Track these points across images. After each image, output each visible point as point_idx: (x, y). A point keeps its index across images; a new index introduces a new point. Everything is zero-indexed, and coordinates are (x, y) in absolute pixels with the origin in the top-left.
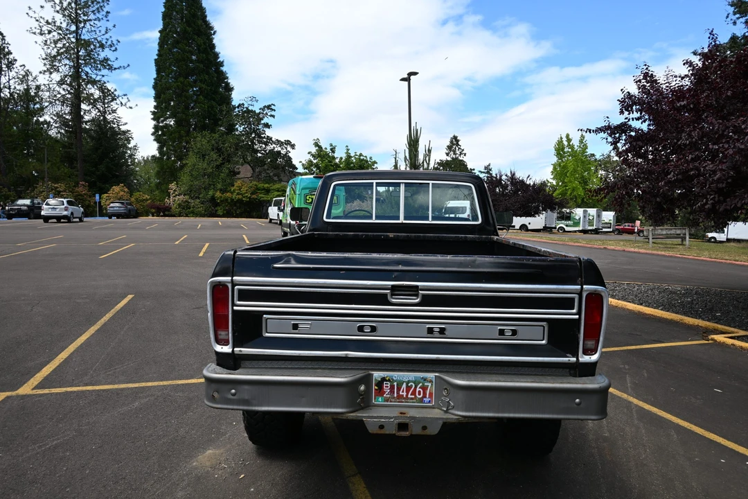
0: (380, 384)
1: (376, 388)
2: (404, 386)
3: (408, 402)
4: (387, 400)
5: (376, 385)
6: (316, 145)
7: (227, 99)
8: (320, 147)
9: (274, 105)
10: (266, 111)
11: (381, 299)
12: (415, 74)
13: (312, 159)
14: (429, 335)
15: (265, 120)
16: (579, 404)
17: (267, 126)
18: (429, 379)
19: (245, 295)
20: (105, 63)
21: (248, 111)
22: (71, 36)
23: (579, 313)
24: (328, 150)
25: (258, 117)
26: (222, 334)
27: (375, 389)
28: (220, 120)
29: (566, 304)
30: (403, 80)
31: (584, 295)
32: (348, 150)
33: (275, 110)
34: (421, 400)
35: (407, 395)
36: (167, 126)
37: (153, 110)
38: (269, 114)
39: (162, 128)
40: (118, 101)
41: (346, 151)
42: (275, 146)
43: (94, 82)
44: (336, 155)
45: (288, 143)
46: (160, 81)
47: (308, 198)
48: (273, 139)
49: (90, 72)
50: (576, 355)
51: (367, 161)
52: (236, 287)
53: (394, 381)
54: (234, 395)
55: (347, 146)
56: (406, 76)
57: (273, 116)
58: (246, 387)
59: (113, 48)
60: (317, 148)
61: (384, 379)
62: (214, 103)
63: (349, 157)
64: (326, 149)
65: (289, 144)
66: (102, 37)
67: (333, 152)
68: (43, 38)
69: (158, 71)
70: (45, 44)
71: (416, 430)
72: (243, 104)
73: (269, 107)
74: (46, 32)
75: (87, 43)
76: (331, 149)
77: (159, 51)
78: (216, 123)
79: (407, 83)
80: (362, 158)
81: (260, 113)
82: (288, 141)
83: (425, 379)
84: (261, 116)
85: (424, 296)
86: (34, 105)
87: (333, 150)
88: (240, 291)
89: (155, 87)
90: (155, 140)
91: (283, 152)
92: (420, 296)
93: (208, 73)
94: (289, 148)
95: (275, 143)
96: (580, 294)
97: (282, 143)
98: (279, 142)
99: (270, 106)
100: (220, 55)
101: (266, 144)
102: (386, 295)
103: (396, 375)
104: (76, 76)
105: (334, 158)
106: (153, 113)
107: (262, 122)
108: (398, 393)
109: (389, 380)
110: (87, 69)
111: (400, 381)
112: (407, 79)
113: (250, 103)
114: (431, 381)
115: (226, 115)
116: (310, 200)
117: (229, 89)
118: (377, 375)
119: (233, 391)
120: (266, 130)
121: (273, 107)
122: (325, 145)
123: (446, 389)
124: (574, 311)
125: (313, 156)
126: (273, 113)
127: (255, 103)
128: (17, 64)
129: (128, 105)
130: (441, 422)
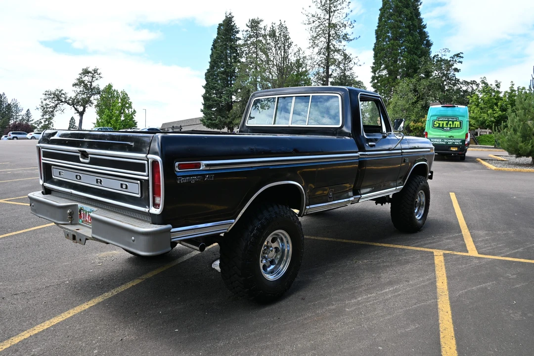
4: (82, 222)
7: (426, 53)
9: (462, 53)
10: (456, 58)
15: (455, 66)
20: (345, 37)
21: (442, 60)
22: (325, 22)
25: (449, 65)
28: (419, 68)
32: (513, 85)
33: (463, 57)
36: (380, 76)
37: (372, 65)
38: (457, 61)
39: (377, 78)
40: (352, 62)
43: (338, 51)
44: (500, 90)
46: (378, 45)
47: (435, 123)
48: (461, 81)
49: (336, 44)
55: (512, 82)
57: (461, 62)
59: (352, 26)
62: (415, 57)
64: (491, 85)
65: (475, 84)
66: (344, 20)
67: (499, 87)
68: (310, 26)
69: (377, 38)
70: (311, 30)
72: (438, 55)
73: (458, 55)
74: (312, 22)
75: (335, 26)
76: (497, 85)
77: (378, 23)
78: (416, 71)
81: (450, 61)
82: (474, 81)
84: (451, 63)
86: (302, 69)
87: (498, 86)
89: (374, 50)
90: (372, 86)
91: (470, 90)
93: (412, 35)
95: (462, 84)
99: (459, 54)
100: (423, 20)
101: (454, 85)
104: (328, 48)
106: (373, 68)
107: (453, 67)
110: (334, 42)
113: (443, 54)
115: (423, 65)
116: (438, 125)
117: (429, 45)
120: (456, 73)
121: (461, 55)
124: (145, 174)
126: (461, 60)
127: (447, 53)
128: (293, 45)
129: (359, 64)
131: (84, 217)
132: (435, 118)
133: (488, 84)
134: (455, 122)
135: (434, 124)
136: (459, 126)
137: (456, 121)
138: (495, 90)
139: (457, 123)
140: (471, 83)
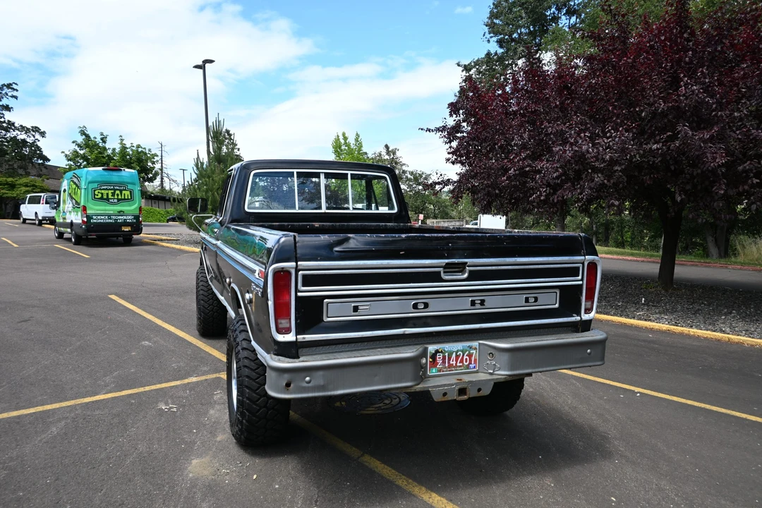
0: (434, 356)
1: (431, 360)
2: (454, 355)
3: (457, 370)
4: (440, 371)
5: (431, 358)
6: (83, 133)
8: (88, 136)
9: (16, 84)
11: (435, 277)
12: (211, 61)
13: (78, 149)
14: (473, 307)
16: (590, 354)
17: (8, 108)
18: (473, 347)
19: (309, 280)
23: (582, 280)
24: (98, 140)
26: (284, 323)
27: (430, 362)
29: (573, 272)
30: (197, 67)
31: (586, 264)
32: (122, 140)
33: (17, 90)
34: (468, 367)
35: (456, 364)
38: (10, 94)
41: (120, 142)
42: (19, 133)
44: (107, 146)
45: (36, 129)
47: (96, 192)
48: (16, 125)
50: (579, 314)
51: (146, 154)
52: (300, 272)
53: (446, 352)
54: (309, 382)
55: (121, 136)
56: (200, 63)
57: (16, 97)
58: (321, 373)
60: (84, 137)
61: (437, 351)
63: (124, 148)
64: (95, 138)
65: (38, 132)
67: (104, 142)
71: (472, 393)
73: (9, 86)
76: (102, 139)
79: (201, 71)
80: (140, 150)
82: (36, 127)
83: (471, 347)
85: (470, 271)
87: (104, 140)
88: (304, 276)
92: (467, 271)
94: (38, 136)
95: (18, 130)
96: (583, 264)
97: (28, 129)
98: (23, 129)
99: (11, 84)
101: (7, 130)
102: (440, 272)
103: (447, 347)
105: (105, 149)
108: (449, 363)
109: (442, 352)
111: (450, 351)
112: (201, 67)
114: (475, 349)
116: (100, 196)
118: (432, 348)
119: (308, 379)
121: (14, 86)
122: (95, 135)
123: (491, 353)
125: (79, 146)
126: (15, 93)
130: (492, 383)
131: (444, 362)
132: (95, 185)
133: (89, 137)
134: (124, 192)
135: (95, 194)
136: (129, 198)
137: (125, 190)
138: (100, 145)
139: (127, 193)
140: (33, 131)
